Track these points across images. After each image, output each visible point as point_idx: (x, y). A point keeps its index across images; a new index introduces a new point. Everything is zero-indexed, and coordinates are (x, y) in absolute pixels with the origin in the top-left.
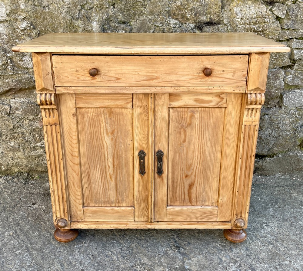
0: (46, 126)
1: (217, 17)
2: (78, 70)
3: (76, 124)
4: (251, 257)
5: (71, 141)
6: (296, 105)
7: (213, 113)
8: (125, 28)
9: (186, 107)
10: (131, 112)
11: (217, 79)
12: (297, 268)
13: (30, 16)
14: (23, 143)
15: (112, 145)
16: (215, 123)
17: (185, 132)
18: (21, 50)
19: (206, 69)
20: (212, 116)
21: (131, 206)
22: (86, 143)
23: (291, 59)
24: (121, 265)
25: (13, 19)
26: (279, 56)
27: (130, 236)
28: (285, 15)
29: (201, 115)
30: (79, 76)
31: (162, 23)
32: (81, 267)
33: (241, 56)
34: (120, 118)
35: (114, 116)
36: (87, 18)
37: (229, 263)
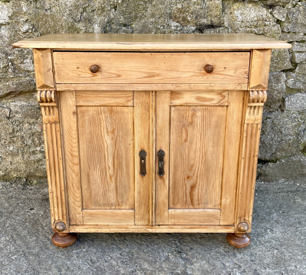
0: (46, 124)
1: (218, 20)
2: (79, 67)
3: (76, 123)
4: (255, 262)
5: (71, 141)
6: (299, 109)
7: (215, 112)
8: (126, 31)
9: (188, 105)
10: (132, 111)
11: (219, 76)
12: (303, 273)
13: (32, 18)
14: (22, 147)
15: (113, 144)
16: (217, 122)
17: (187, 131)
18: (22, 46)
19: (207, 65)
20: (213, 114)
21: (131, 209)
22: (86, 142)
23: (292, 63)
24: (121, 270)
25: (15, 22)
26: (280, 59)
27: (130, 241)
28: (285, 18)
29: (202, 114)
30: (80, 73)
31: (164, 26)
32: (79, 272)
33: (242, 53)
34: (121, 117)
35: (115, 115)
36: (89, 21)
37: (233, 269)
